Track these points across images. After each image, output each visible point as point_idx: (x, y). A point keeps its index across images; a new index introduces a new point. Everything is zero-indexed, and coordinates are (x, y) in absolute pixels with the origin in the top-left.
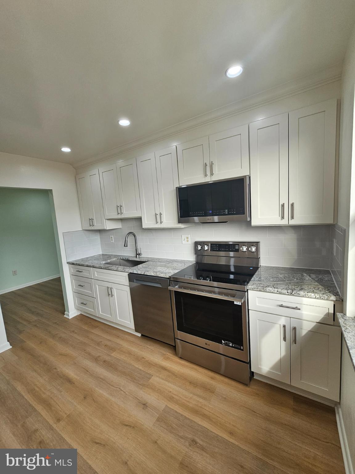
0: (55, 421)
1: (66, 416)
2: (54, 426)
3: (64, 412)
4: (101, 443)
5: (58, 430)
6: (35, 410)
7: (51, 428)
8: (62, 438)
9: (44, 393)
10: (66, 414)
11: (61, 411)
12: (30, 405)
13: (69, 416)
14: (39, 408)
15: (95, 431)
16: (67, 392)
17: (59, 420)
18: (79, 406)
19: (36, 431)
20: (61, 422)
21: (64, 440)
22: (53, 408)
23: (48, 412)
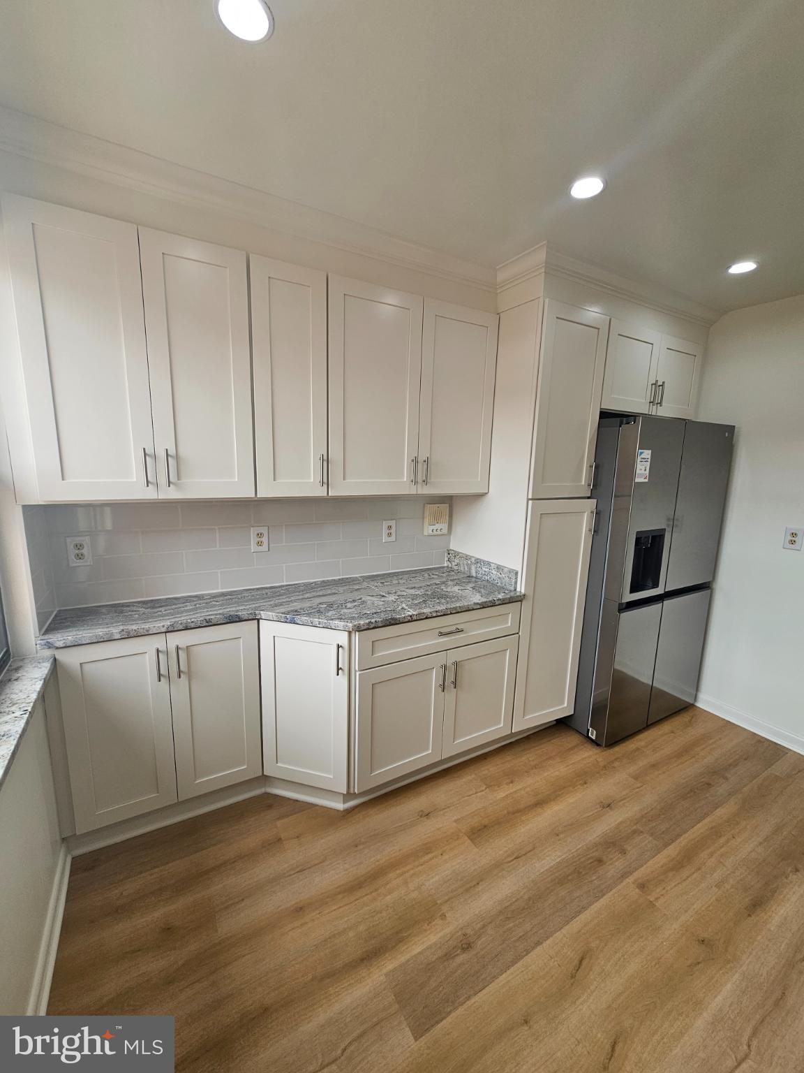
0: (640, 881)
1: (651, 900)
2: (630, 880)
3: (662, 895)
4: (580, 970)
5: (619, 887)
6: (666, 845)
7: (624, 875)
8: (604, 895)
9: (711, 855)
10: (657, 899)
11: (664, 889)
12: (679, 836)
13: (651, 905)
14: (672, 851)
15: (609, 961)
16: (717, 900)
17: (642, 886)
18: (676, 926)
19: (624, 852)
20: (637, 890)
21: (599, 898)
22: (670, 874)
23: (662, 866)
